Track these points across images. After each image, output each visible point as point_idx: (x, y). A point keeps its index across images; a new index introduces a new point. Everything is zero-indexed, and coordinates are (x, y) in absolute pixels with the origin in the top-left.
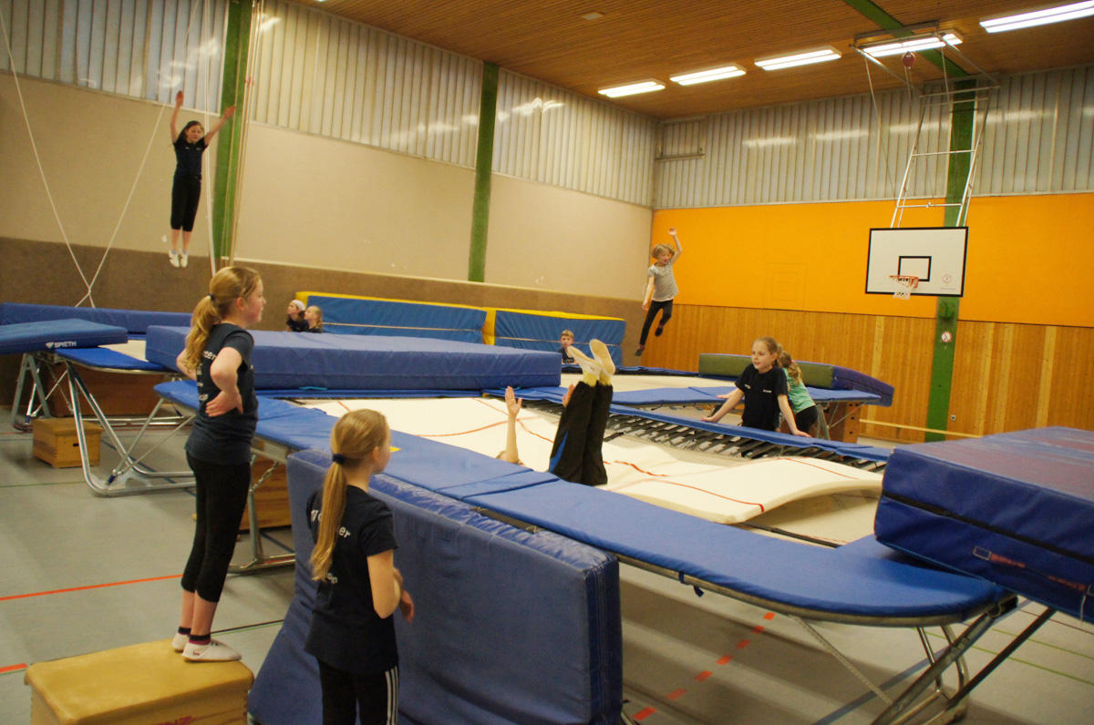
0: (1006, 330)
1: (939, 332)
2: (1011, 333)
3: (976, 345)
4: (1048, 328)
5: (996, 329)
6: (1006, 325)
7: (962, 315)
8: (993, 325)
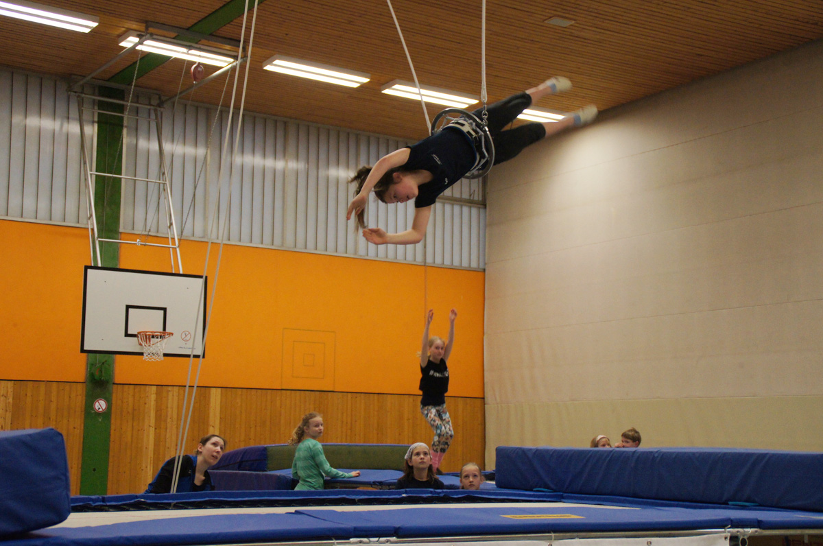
0: (170, 394)
1: (91, 399)
2: (176, 398)
3: (137, 414)
4: (213, 390)
5: (158, 394)
6: (170, 388)
7: (118, 378)
8: (154, 388)
